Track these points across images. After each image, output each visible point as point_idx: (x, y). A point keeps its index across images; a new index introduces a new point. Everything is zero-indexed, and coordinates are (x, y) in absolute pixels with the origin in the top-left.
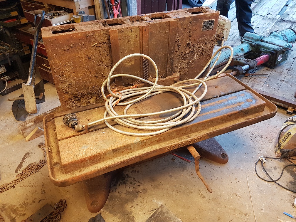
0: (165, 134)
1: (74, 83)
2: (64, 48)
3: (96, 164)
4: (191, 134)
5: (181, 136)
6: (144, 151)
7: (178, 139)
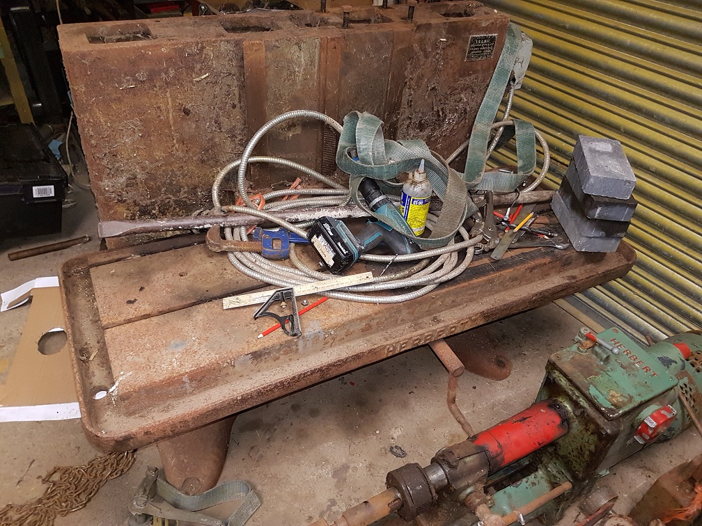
1: (141, 176)
2: (120, 83)
3: (205, 389)
4: (442, 313)
5: (419, 318)
6: (329, 355)
7: (411, 326)
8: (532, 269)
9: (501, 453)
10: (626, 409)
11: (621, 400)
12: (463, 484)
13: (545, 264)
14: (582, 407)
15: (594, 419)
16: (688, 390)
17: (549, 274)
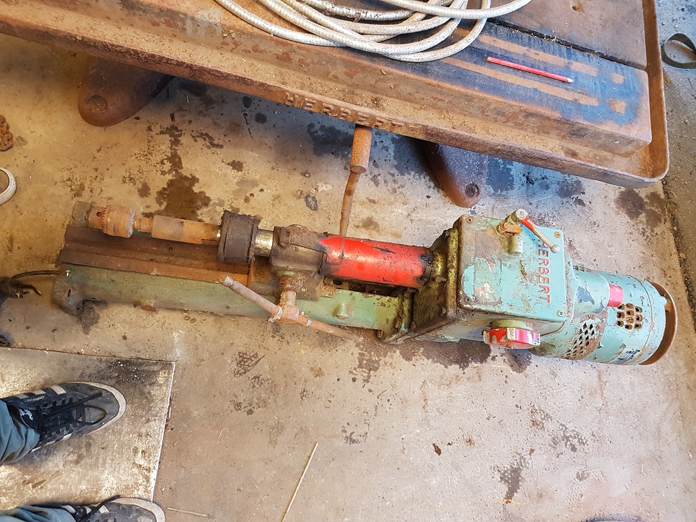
0: (308, 51)
4: (390, 99)
5: (357, 86)
6: (223, 59)
7: (344, 90)
8: (529, 115)
9: (338, 264)
10: (483, 308)
11: (487, 297)
12: (283, 265)
13: (548, 118)
14: (447, 277)
15: (447, 294)
16: (590, 332)
17: (548, 133)
